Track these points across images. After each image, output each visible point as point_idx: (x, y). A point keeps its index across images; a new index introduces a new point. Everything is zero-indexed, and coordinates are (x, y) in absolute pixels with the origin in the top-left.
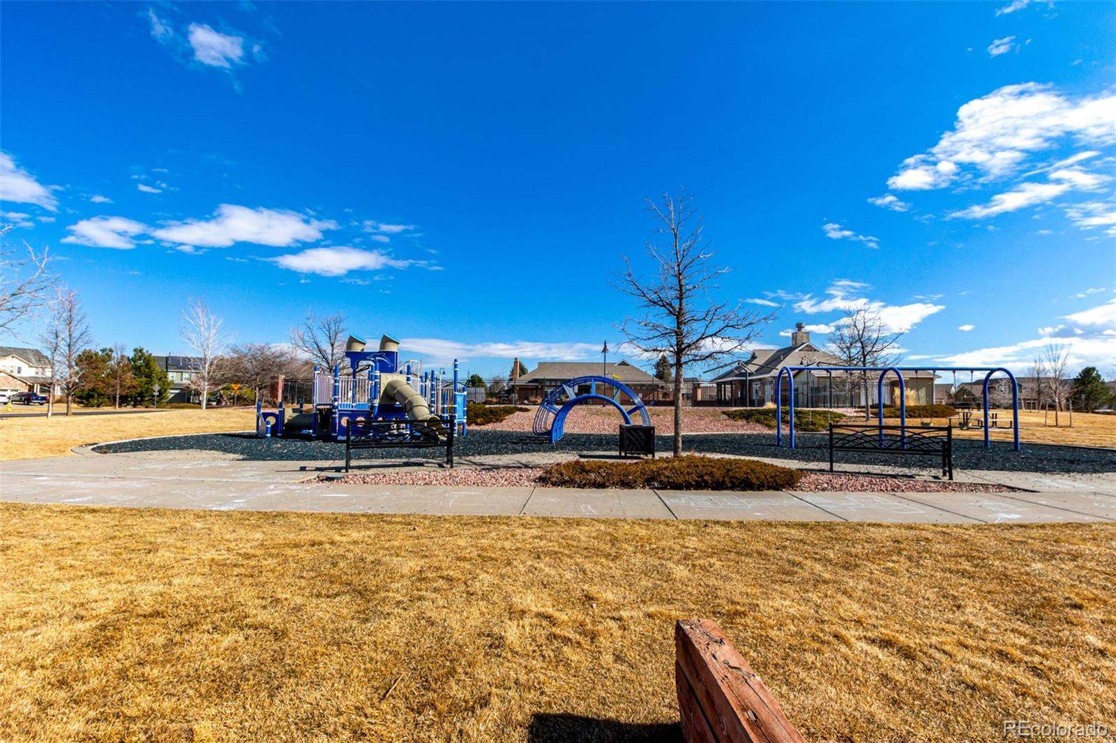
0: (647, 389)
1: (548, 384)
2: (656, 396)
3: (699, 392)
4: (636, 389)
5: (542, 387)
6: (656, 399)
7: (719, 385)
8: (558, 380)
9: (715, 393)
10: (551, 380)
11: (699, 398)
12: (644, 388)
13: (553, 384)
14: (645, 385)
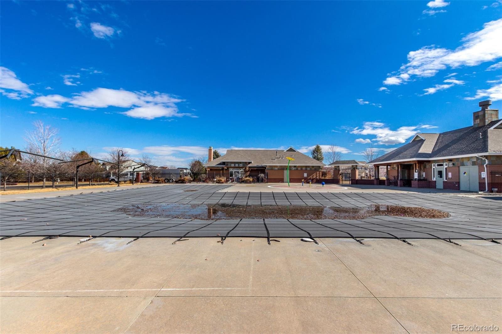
0: (311, 170)
1: (233, 165)
2: (318, 175)
3: (357, 172)
4: (302, 169)
5: (228, 168)
6: (318, 178)
7: (377, 167)
8: (240, 163)
9: (373, 173)
10: (235, 163)
11: (358, 177)
12: (308, 169)
13: (237, 165)
14: (309, 167)
